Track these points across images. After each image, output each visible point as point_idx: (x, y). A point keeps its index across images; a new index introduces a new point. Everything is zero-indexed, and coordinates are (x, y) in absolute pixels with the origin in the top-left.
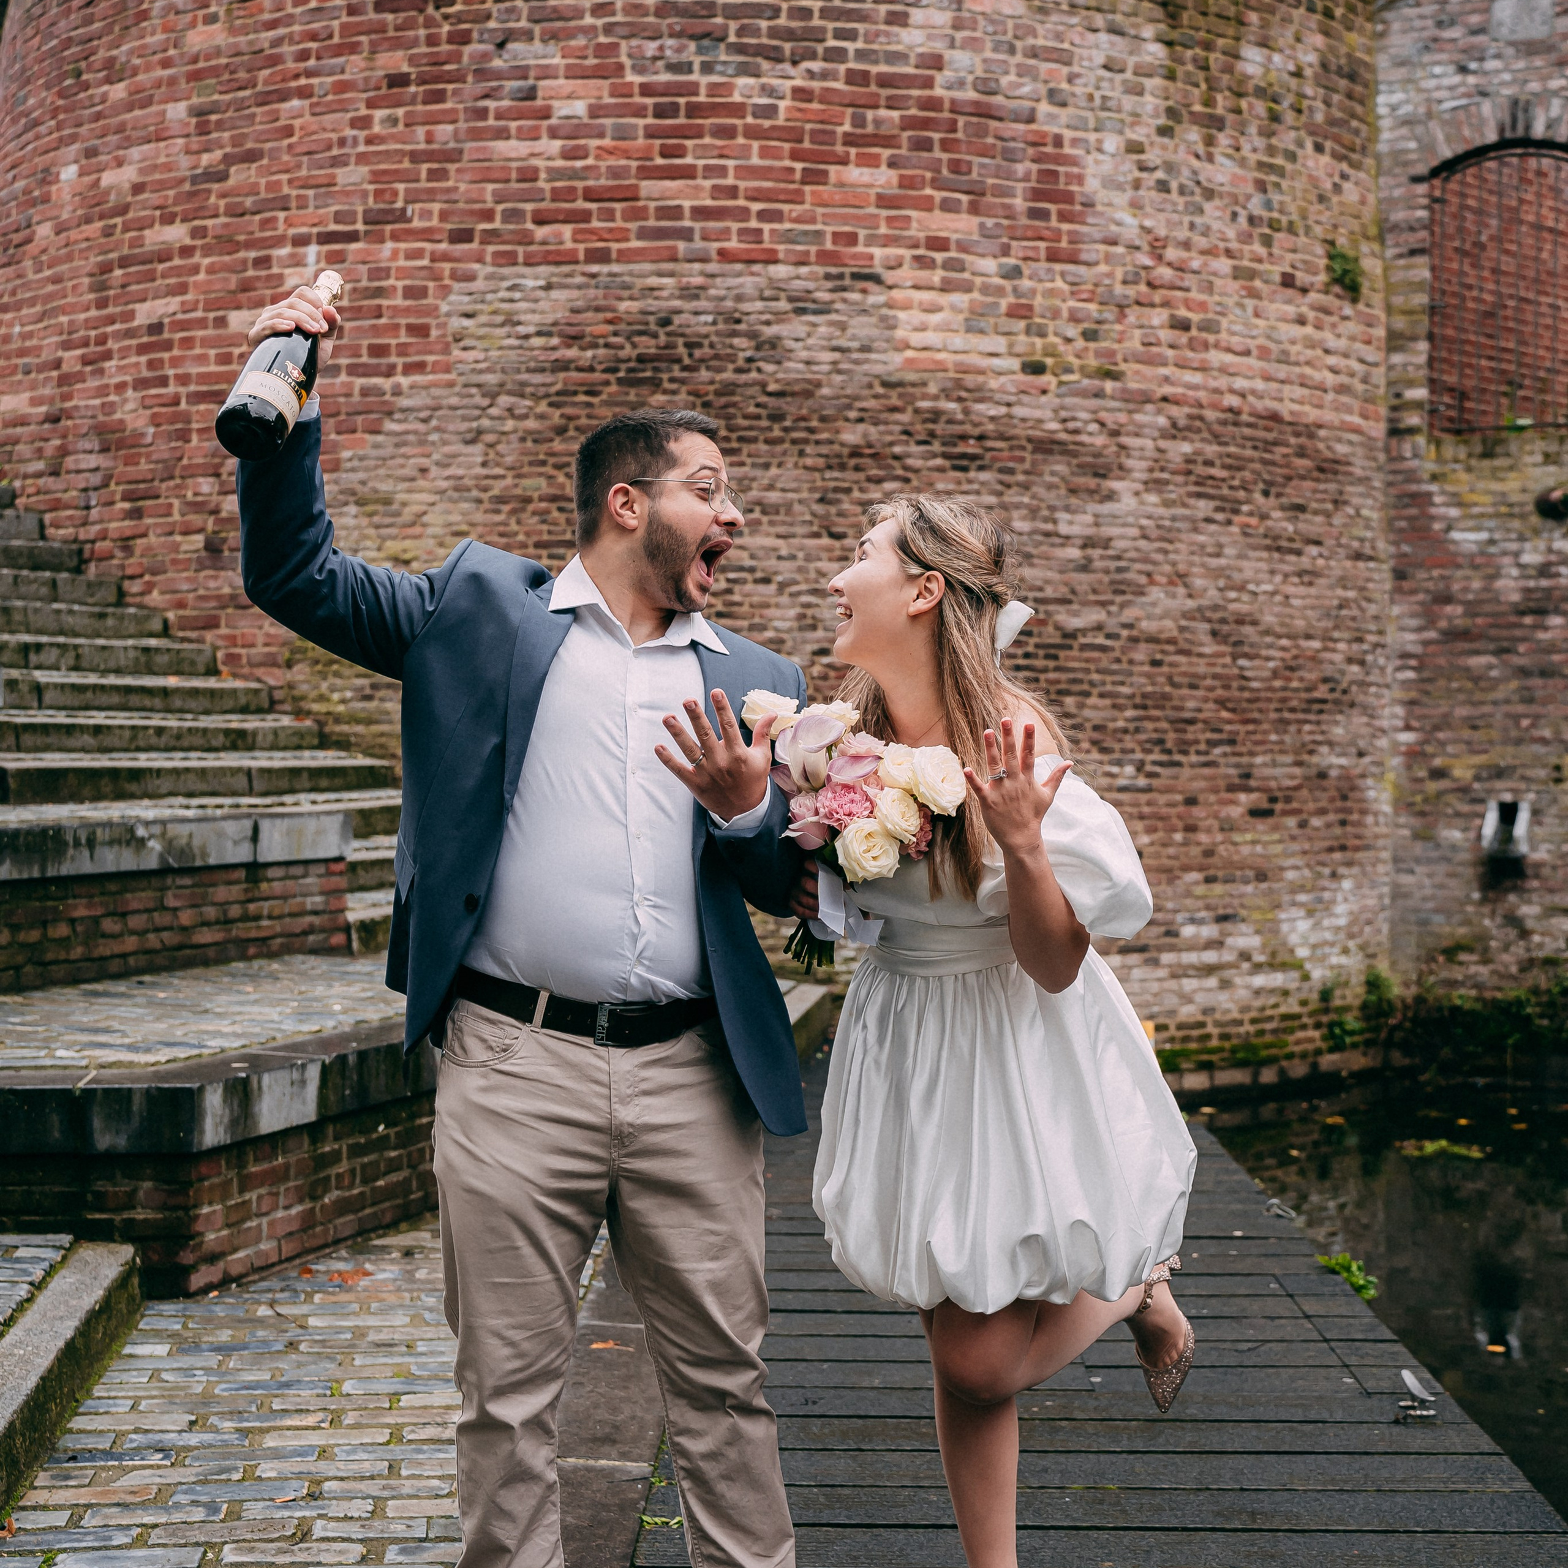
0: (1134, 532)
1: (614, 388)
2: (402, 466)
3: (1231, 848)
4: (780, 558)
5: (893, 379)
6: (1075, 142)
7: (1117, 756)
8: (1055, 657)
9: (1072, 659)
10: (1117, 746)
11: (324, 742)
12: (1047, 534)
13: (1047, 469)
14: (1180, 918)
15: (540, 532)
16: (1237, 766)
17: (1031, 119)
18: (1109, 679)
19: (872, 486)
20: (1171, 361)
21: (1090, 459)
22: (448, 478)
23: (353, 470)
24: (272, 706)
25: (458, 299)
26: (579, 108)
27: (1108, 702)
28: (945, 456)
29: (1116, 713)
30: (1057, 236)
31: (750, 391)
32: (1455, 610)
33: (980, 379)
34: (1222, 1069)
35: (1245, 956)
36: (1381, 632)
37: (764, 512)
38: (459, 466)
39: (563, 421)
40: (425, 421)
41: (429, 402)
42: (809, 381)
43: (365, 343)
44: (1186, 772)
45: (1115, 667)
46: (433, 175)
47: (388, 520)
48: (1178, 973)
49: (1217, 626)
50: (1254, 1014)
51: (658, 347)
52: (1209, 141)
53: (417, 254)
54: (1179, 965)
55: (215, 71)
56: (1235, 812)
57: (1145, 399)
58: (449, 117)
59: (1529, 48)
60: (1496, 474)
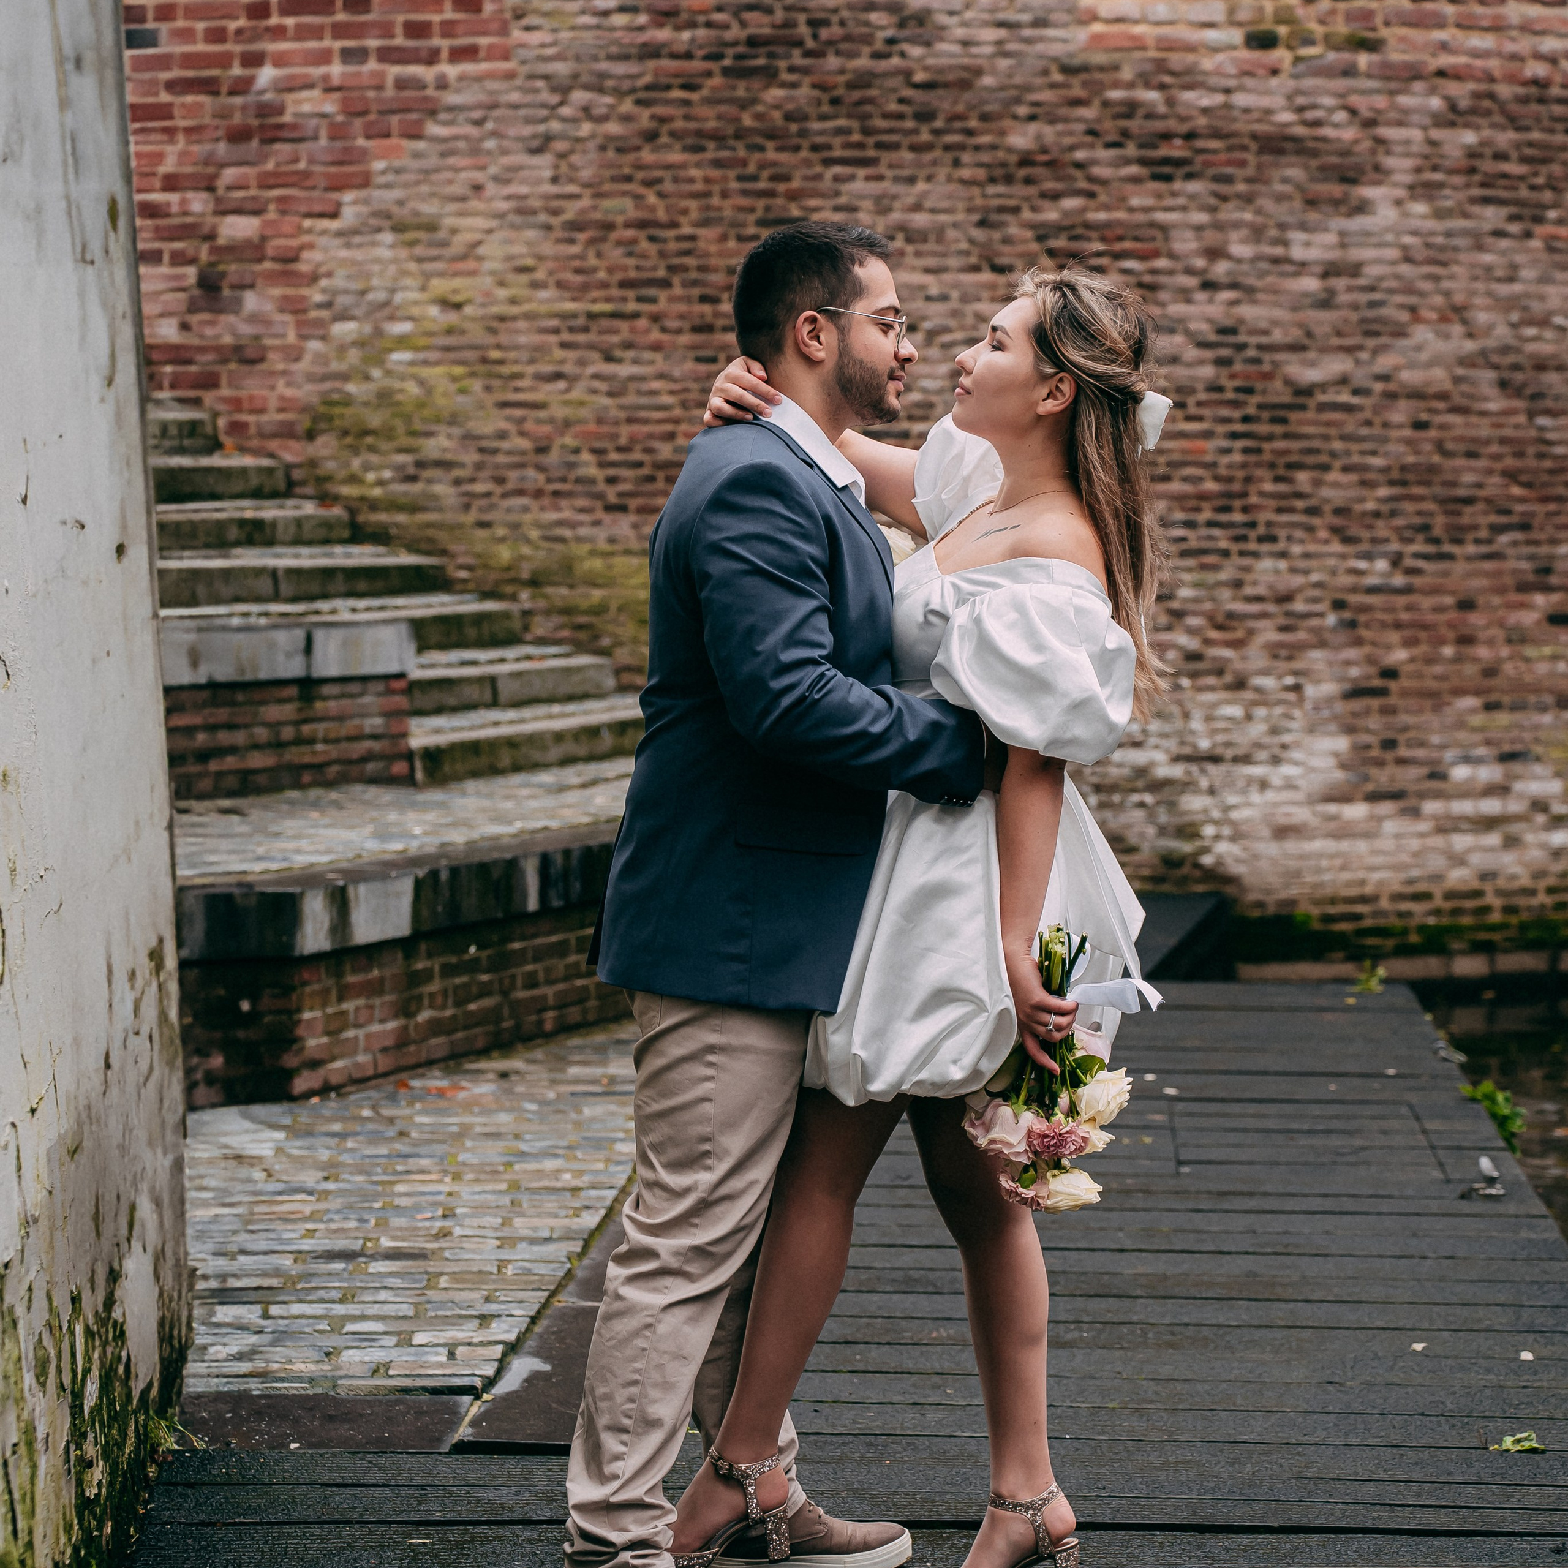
0: (1392, 253)
1: (717, 81)
2: (450, 182)
3: (1522, 666)
4: (929, 298)
5: (1077, 62)
7: (1365, 547)
8: (1284, 421)
9: (1306, 422)
10: (1365, 534)
11: (358, 534)
12: (1276, 261)
13: (1276, 174)
14: (1449, 755)
15: (625, 268)
16: (1531, 558)
18: (1355, 447)
19: (1046, 204)
20: (1451, 20)
21: (1334, 160)
22: (508, 198)
23: (388, 186)
24: (288, 490)
27: (1353, 477)
28: (1143, 162)
29: (1364, 492)
31: (892, 83)
33: (1190, 58)
34: (1506, 951)
35: (1539, 805)
37: (909, 240)
38: (523, 182)
39: (653, 125)
40: (479, 123)
41: (482, 97)
42: (965, 68)
43: (400, 19)
44: (1459, 568)
45: (1364, 431)
47: (434, 252)
48: (1446, 826)
49: (1507, 375)
50: (1551, 881)
51: (774, 26)
54: (1449, 817)
56: (1528, 618)
57: (1412, 74)
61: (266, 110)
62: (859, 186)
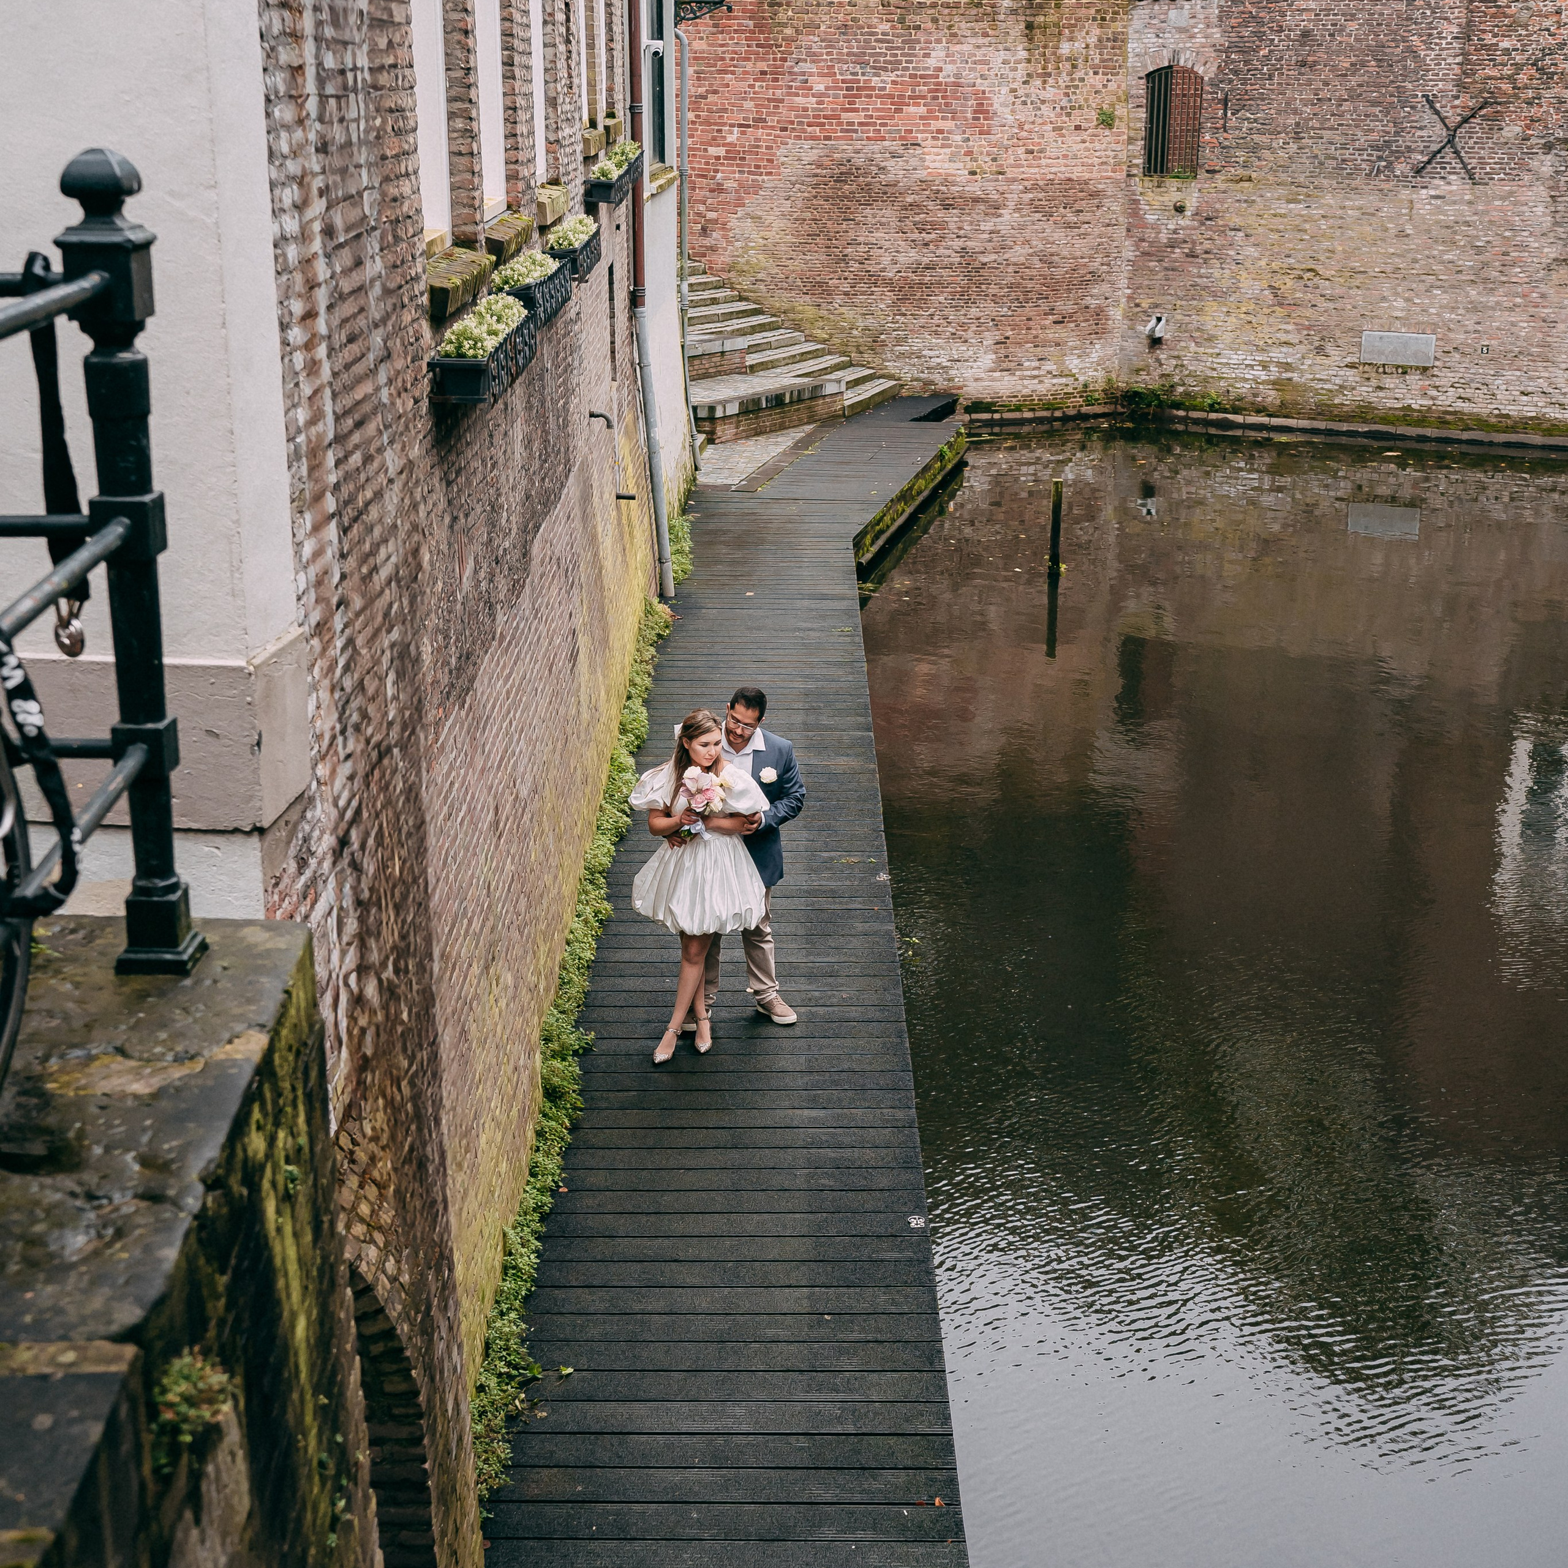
0: (1009, 227)
1: (832, 183)
2: (765, 207)
3: (1045, 335)
5: (924, 179)
6: (990, 92)
7: (1001, 305)
8: (979, 272)
9: (985, 272)
10: (1001, 301)
11: (741, 299)
12: (977, 230)
13: (977, 208)
14: (1024, 359)
15: (808, 231)
16: (1049, 306)
17: (974, 85)
18: (998, 278)
19: (916, 216)
20: (1025, 165)
21: (993, 203)
22: (780, 211)
23: (749, 207)
24: (724, 287)
25: (783, 151)
26: (821, 87)
27: (998, 286)
28: (941, 205)
29: (1001, 290)
30: (983, 126)
31: (877, 184)
32: (1145, 245)
33: (954, 178)
34: (1039, 411)
35: (1049, 372)
36: (1118, 253)
38: (783, 207)
39: (816, 194)
40: (772, 192)
41: (773, 185)
42: (895, 181)
44: (1027, 309)
45: (1001, 274)
46: (775, 107)
47: (761, 225)
48: (1022, 378)
49: (1042, 258)
50: (1053, 392)
51: (847, 170)
52: (1045, 82)
53: (769, 135)
54: (1023, 376)
55: (703, 58)
56: (1047, 322)
57: (1014, 180)
58: (780, 87)
59: (1181, 30)
60: (1161, 194)
61: (719, 184)
62: (868, 211)
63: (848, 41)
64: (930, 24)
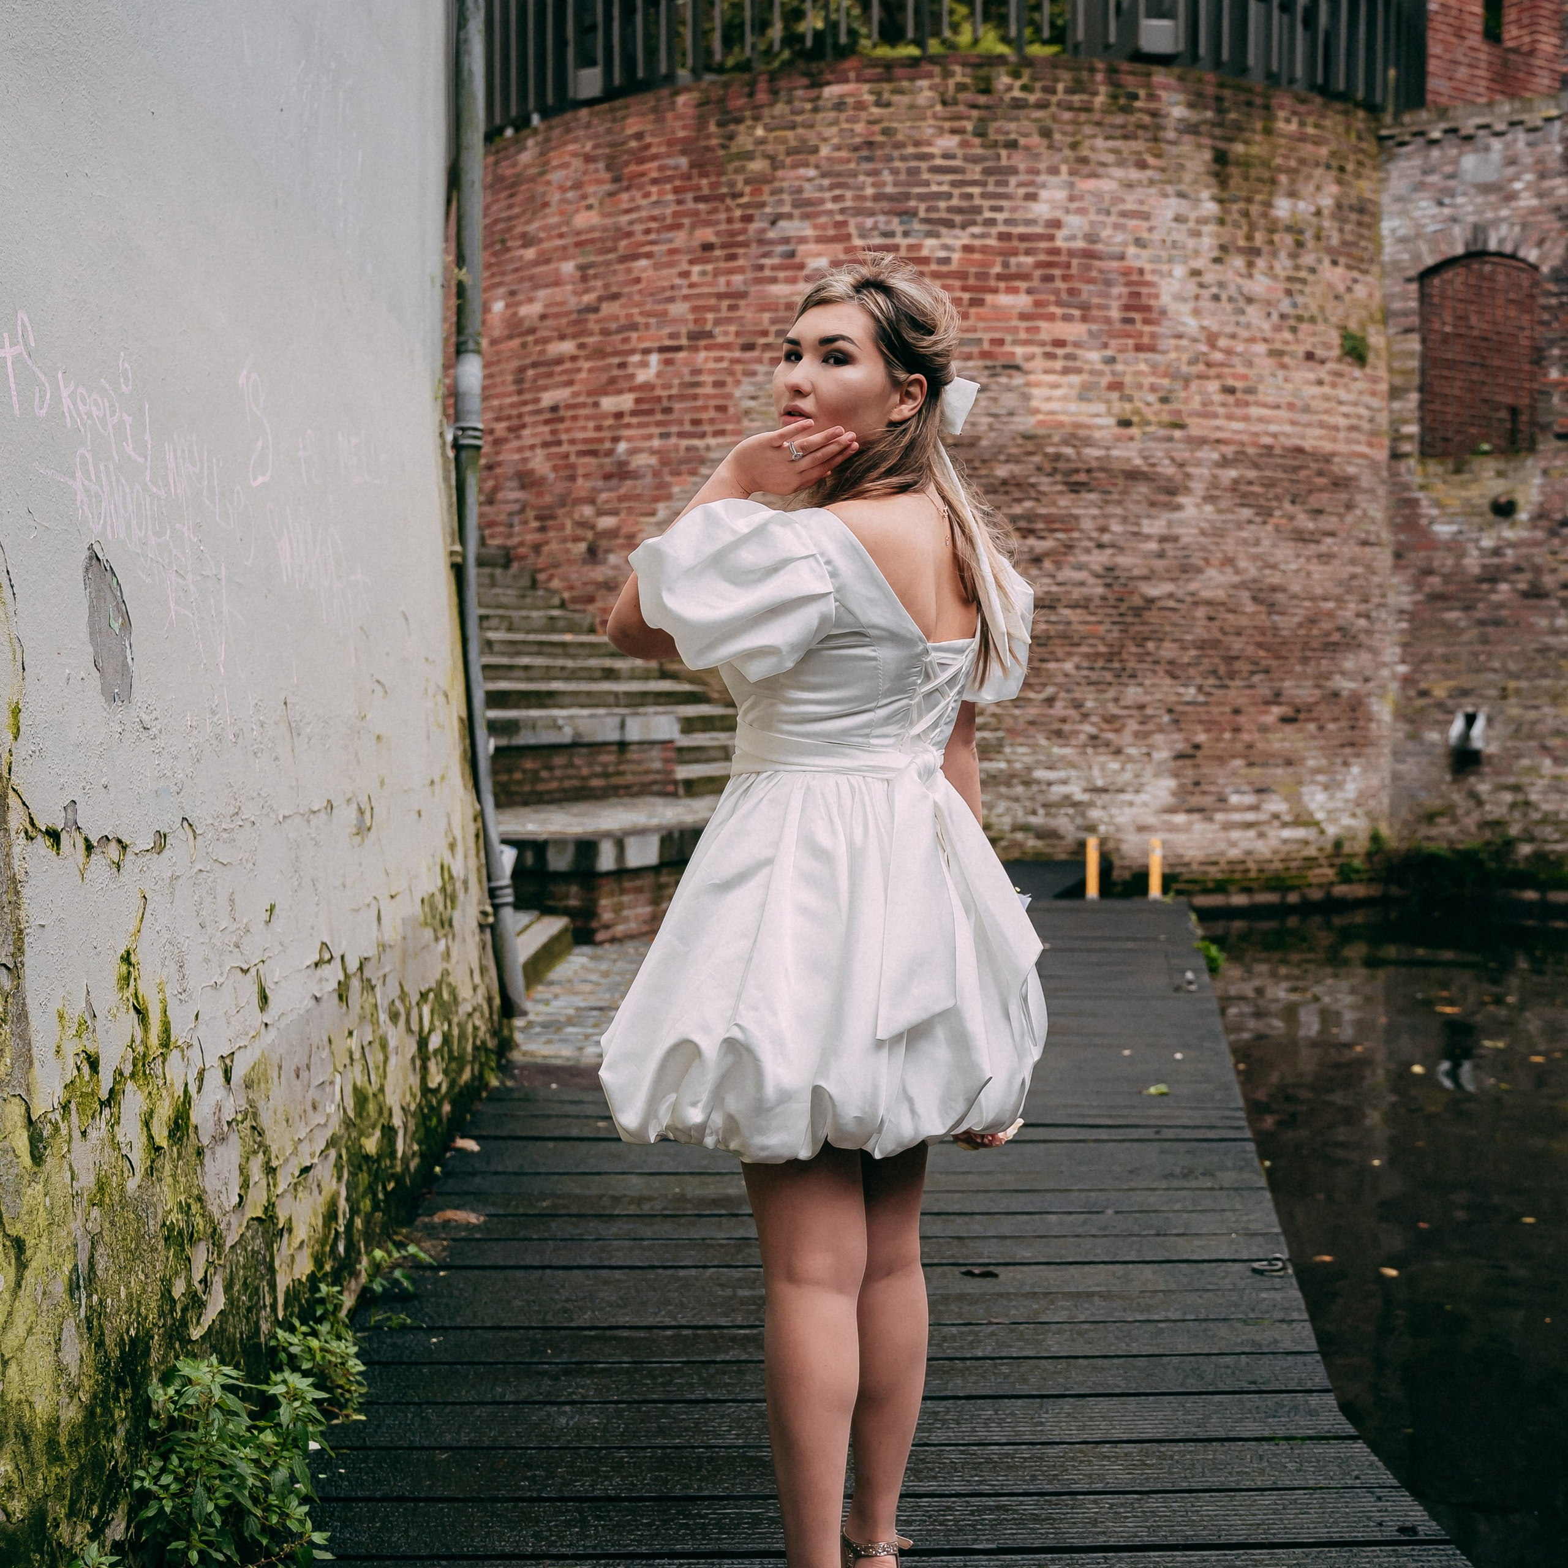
0: (1195, 531)
3: (1266, 744)
5: (1030, 433)
6: (1154, 272)
7: (1183, 681)
8: (1140, 616)
9: (1152, 616)
10: (1183, 674)
11: (662, 675)
12: (1135, 534)
13: (1134, 490)
14: (1228, 789)
16: (1270, 688)
17: (1122, 257)
18: (1177, 630)
19: (1015, 504)
20: (1222, 415)
21: (1164, 483)
25: (746, 387)
26: (823, 262)
27: (1177, 645)
28: (1066, 483)
29: (1183, 653)
30: (1141, 334)
32: (1435, 581)
33: (1088, 432)
34: (1259, 892)
35: (1276, 816)
36: (1384, 596)
42: (971, 436)
43: (688, 417)
44: (1233, 692)
45: (1182, 621)
46: (731, 308)
48: (1227, 826)
49: (1256, 594)
50: (1281, 856)
52: (1250, 265)
53: (721, 359)
54: (1228, 822)
55: (592, 241)
56: (1269, 719)
57: (1202, 441)
58: (741, 270)
59: (1486, 189)
60: (1463, 485)
61: (621, 464)
63: (875, 173)
64: (1036, 140)
